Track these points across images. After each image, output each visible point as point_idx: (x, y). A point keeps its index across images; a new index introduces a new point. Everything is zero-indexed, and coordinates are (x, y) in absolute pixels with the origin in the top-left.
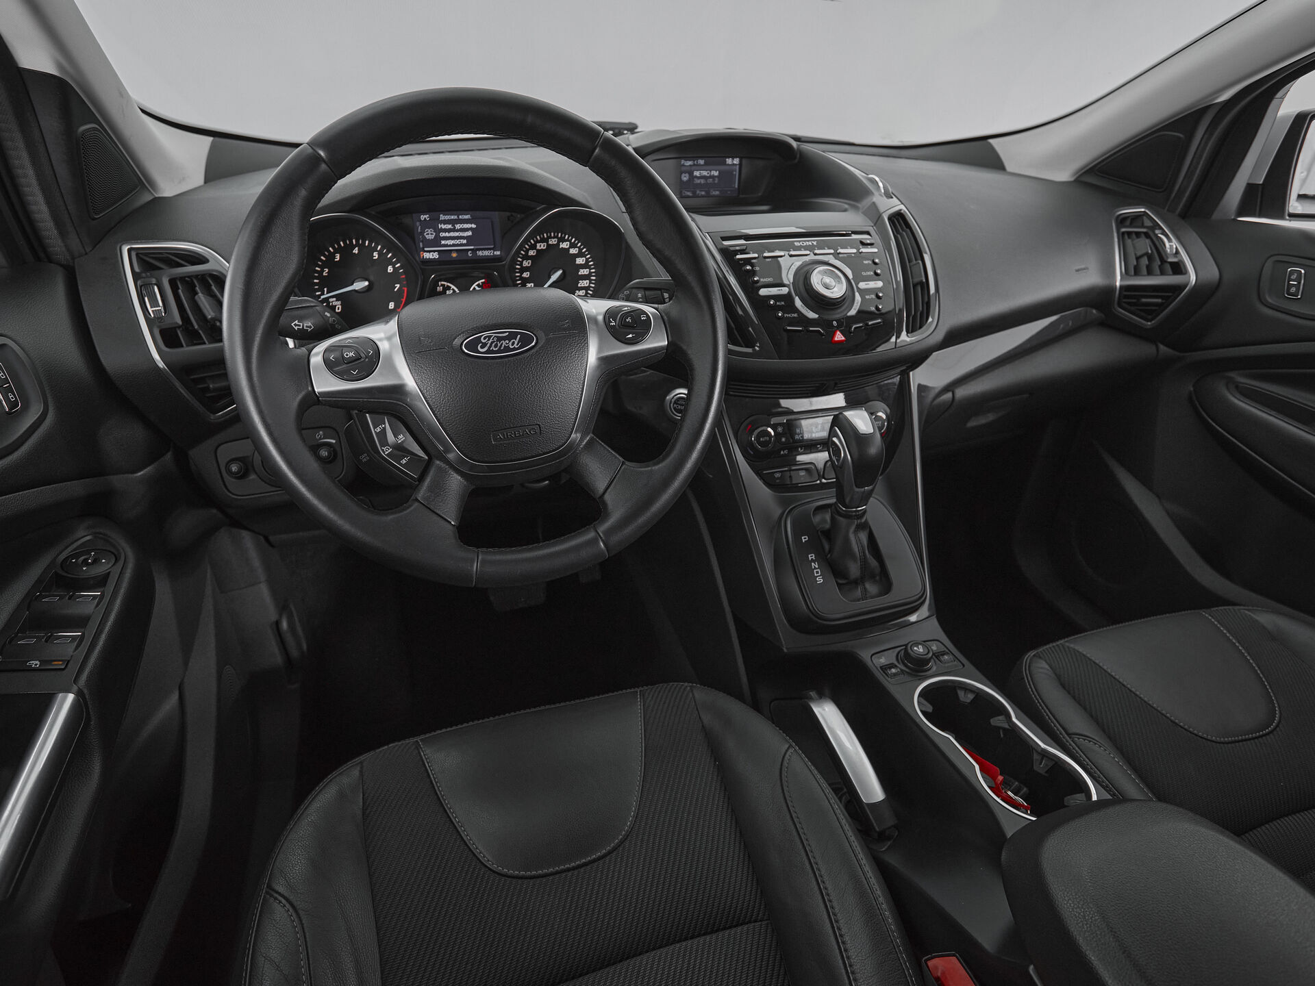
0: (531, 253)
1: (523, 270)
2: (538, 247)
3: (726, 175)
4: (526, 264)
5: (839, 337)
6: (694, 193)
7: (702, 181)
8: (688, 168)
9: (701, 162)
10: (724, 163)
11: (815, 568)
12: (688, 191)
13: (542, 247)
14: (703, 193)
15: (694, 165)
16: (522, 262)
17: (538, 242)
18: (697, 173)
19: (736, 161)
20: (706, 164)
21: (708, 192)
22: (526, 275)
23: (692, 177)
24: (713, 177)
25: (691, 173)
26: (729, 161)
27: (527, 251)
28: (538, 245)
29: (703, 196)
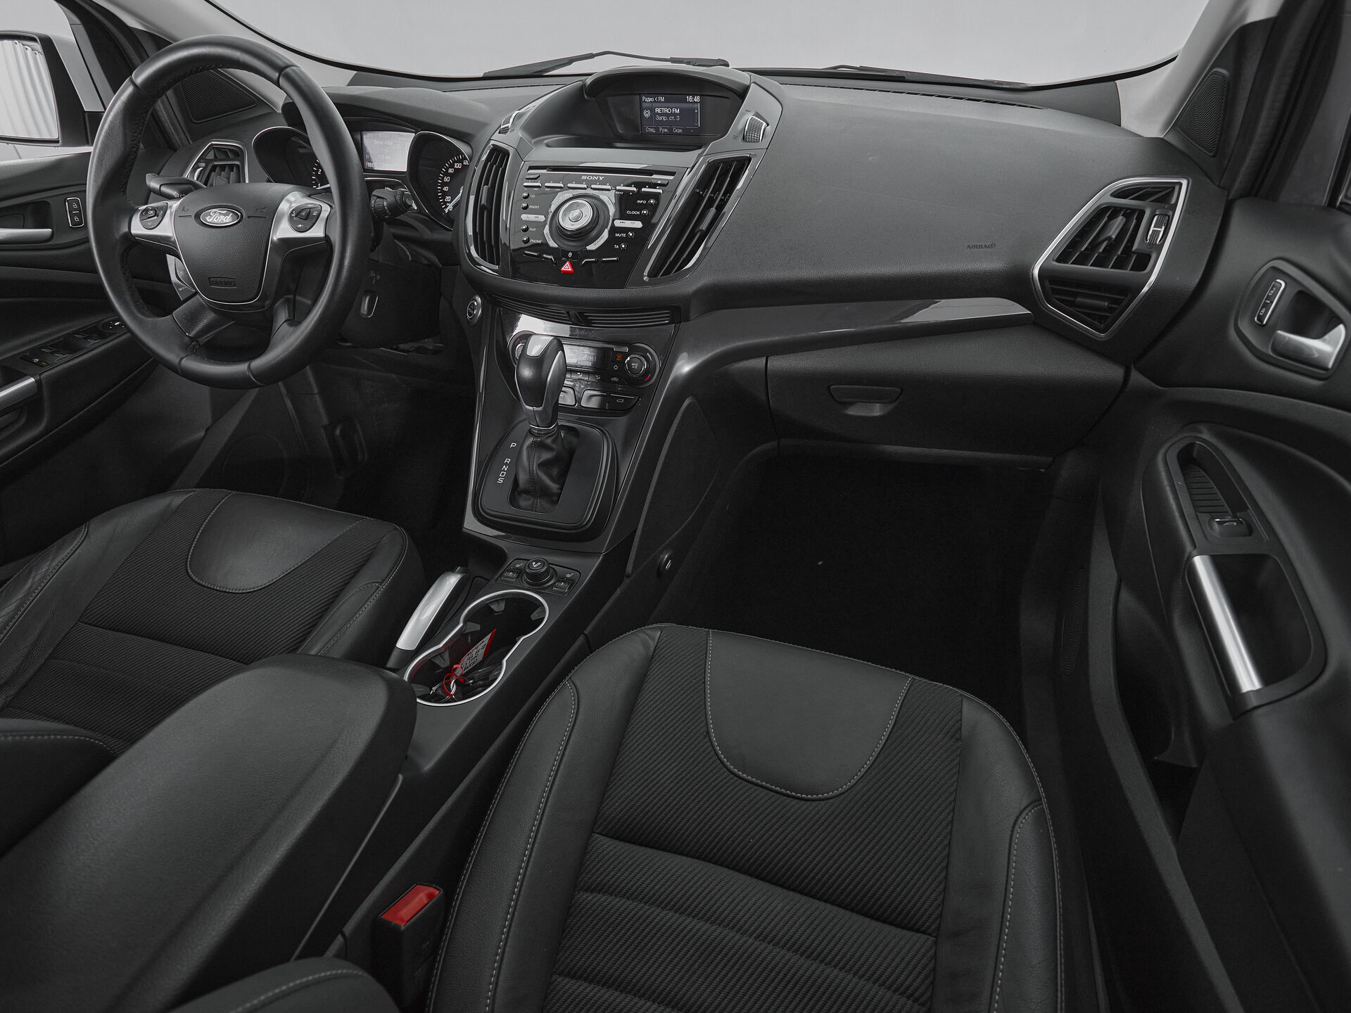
0: (451, 171)
1: (444, 184)
2: (456, 167)
3: (688, 113)
4: (447, 179)
5: (567, 267)
6: (657, 129)
7: (664, 118)
8: (650, 105)
9: (662, 99)
10: (685, 101)
11: (504, 470)
12: (651, 128)
13: (458, 167)
14: (666, 130)
15: (655, 101)
16: (443, 178)
17: (455, 162)
18: (658, 110)
19: (697, 99)
20: (665, 102)
21: (671, 130)
22: (446, 189)
23: (654, 114)
24: (675, 115)
25: (652, 110)
26: (690, 99)
27: (447, 170)
28: (456, 164)
29: (665, 133)
